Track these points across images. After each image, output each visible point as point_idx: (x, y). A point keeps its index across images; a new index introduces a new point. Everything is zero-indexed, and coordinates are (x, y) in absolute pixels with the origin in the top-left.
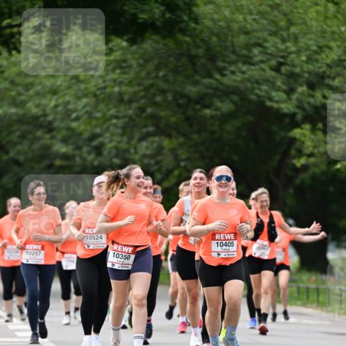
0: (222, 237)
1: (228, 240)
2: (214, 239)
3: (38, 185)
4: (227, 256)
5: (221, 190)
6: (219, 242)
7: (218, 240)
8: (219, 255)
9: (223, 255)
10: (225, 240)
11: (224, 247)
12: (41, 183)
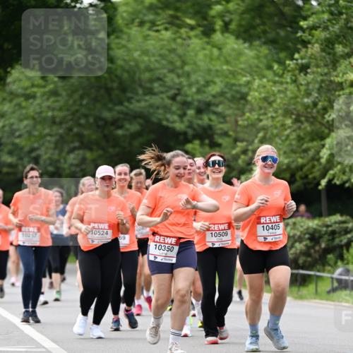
0: (268, 220)
1: (274, 223)
2: (260, 223)
3: (32, 169)
4: (274, 240)
5: (267, 170)
6: (265, 225)
7: (264, 223)
8: (265, 239)
9: (269, 239)
10: (271, 223)
11: (271, 231)
12: (35, 167)
